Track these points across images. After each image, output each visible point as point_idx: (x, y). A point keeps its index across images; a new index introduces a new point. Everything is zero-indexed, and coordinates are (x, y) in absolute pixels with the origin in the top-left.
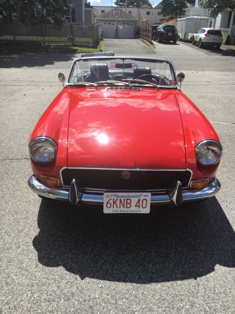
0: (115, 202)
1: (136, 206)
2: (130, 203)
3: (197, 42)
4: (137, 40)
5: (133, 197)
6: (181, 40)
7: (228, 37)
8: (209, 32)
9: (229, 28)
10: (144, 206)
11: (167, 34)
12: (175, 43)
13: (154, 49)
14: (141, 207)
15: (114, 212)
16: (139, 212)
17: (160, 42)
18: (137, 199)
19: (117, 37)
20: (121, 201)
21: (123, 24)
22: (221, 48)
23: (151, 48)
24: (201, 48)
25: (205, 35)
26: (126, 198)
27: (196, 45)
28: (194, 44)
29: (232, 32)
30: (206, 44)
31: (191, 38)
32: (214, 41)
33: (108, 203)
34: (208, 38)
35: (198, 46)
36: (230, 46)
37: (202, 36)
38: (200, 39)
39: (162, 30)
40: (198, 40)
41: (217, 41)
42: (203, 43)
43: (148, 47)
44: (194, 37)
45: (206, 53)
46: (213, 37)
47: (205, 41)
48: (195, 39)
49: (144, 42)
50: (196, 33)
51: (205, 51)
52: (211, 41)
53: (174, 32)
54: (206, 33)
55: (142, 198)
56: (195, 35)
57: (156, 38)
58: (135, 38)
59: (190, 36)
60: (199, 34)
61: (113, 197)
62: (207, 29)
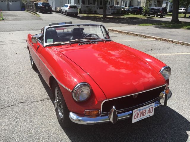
0: (138, 114)
1: (148, 113)
2: (145, 113)
3: (64, 12)
4: (24, 11)
5: (147, 108)
6: (53, 11)
7: (80, 9)
8: (70, 6)
9: (79, 4)
10: (151, 112)
11: (45, 8)
12: (50, 13)
13: (40, 17)
14: (150, 113)
15: (138, 121)
16: (149, 116)
17: (42, 12)
18: (149, 108)
19: (9, 10)
20: (141, 113)
21: (12, 2)
22: (78, 15)
23: (37, 16)
24: (67, 15)
25: (68, 8)
26: (143, 110)
27: (64, 14)
28: (62, 14)
29: (81, 7)
30: (70, 13)
31: (59, 10)
32: (74, 12)
33: (135, 116)
34: (70, 10)
35: (65, 14)
36: (82, 14)
37: (67, 9)
38: (66, 11)
39: (42, 6)
40: (65, 11)
41: (76, 12)
42: (68, 13)
43: (35, 15)
44: (61, 9)
45: (71, 19)
46: (73, 9)
47: (69, 12)
48: (63, 11)
49: (30, 13)
50: (62, 7)
51: (70, 17)
52: (72, 12)
53: (50, 6)
54: (68, 7)
55: (151, 107)
56: (62, 8)
57: (38, 10)
58: (22, 10)
59: (58, 9)
60: (65, 8)
61: (138, 111)
62: (69, 5)
